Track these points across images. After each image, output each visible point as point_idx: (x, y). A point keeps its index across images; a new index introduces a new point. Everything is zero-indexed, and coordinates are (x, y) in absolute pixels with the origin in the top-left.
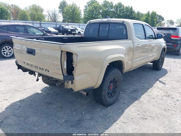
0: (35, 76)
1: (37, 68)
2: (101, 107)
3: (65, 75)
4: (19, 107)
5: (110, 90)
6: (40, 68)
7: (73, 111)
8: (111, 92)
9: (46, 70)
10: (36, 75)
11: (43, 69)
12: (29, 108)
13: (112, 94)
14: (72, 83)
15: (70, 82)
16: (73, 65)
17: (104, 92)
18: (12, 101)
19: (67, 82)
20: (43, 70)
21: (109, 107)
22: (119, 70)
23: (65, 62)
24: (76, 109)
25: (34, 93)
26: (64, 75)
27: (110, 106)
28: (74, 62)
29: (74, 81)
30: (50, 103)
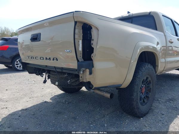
0: (42, 77)
1: (43, 59)
2: (129, 118)
3: (80, 61)
4: (19, 116)
5: (142, 93)
6: (46, 58)
7: (90, 122)
8: (143, 96)
9: (54, 58)
10: (43, 75)
11: (50, 58)
12: (31, 118)
13: (145, 100)
14: (91, 73)
15: (88, 70)
16: (92, 44)
17: (135, 94)
18: (12, 110)
19: (83, 71)
20: (50, 60)
21: (141, 119)
22: (152, 66)
23: (81, 42)
24: (94, 121)
25: (41, 101)
26: (78, 61)
27: (142, 117)
28: (93, 40)
29: (93, 69)
30: (59, 113)
